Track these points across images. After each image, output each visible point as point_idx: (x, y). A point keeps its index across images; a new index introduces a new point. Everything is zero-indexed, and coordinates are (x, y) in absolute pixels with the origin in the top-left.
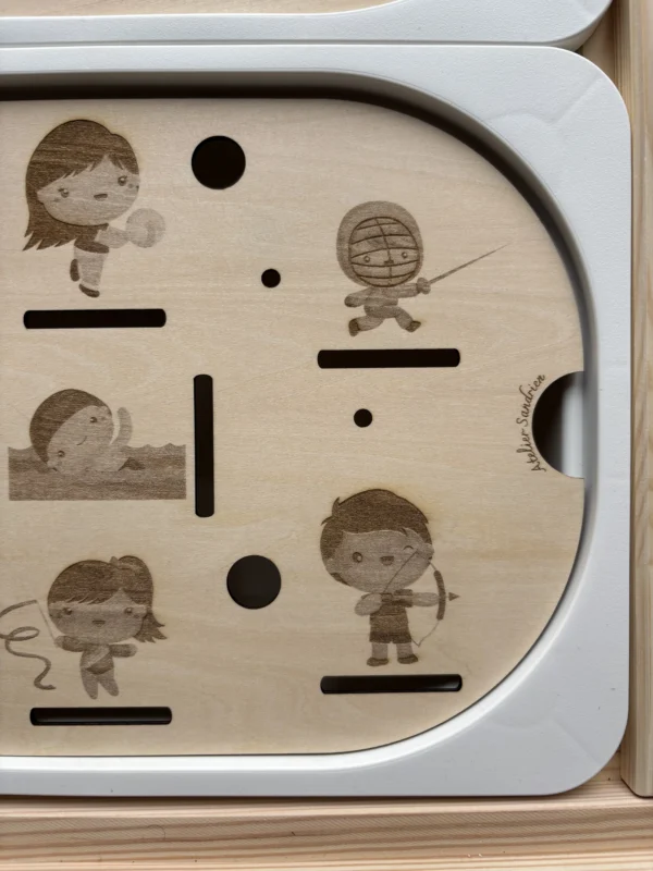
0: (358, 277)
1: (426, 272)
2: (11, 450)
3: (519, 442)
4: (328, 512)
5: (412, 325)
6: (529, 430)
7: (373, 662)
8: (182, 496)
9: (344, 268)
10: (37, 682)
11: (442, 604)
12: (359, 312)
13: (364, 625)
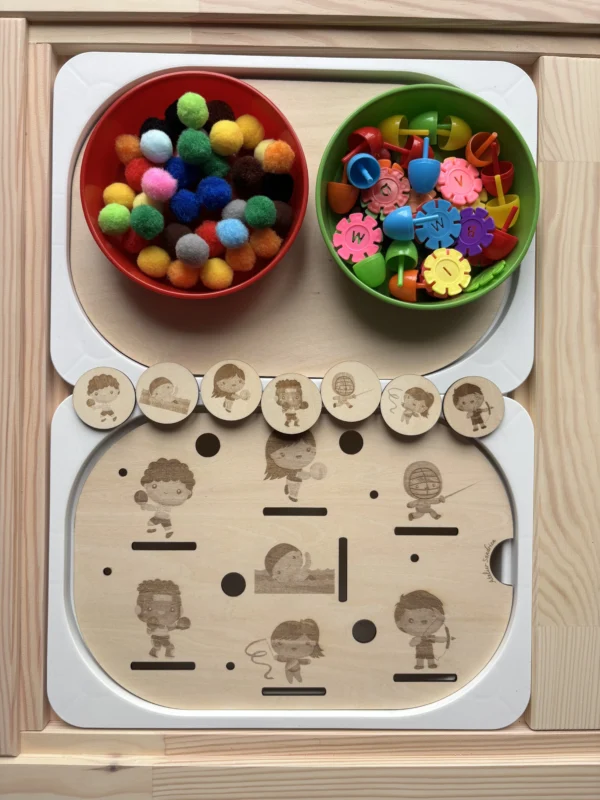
0: (412, 495)
2: (256, 571)
3: (483, 569)
4: (398, 600)
5: (437, 517)
6: (488, 564)
7: (417, 667)
8: (333, 592)
9: (407, 491)
10: (266, 676)
11: (448, 642)
12: (413, 510)
13: (413, 651)
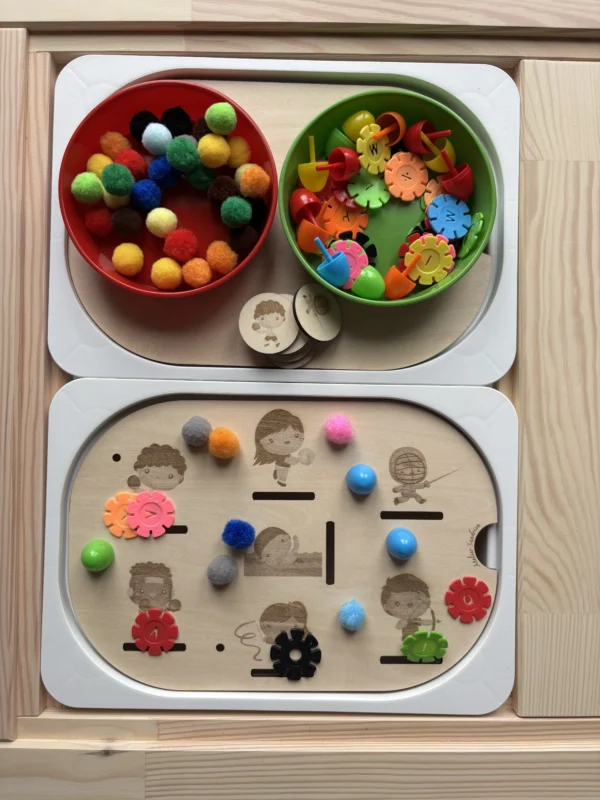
0: (398, 480)
1: (428, 478)
2: (245, 554)
3: (468, 553)
4: (384, 583)
5: (422, 501)
6: (473, 548)
8: (320, 575)
9: (393, 476)
10: (255, 658)
12: (399, 495)
